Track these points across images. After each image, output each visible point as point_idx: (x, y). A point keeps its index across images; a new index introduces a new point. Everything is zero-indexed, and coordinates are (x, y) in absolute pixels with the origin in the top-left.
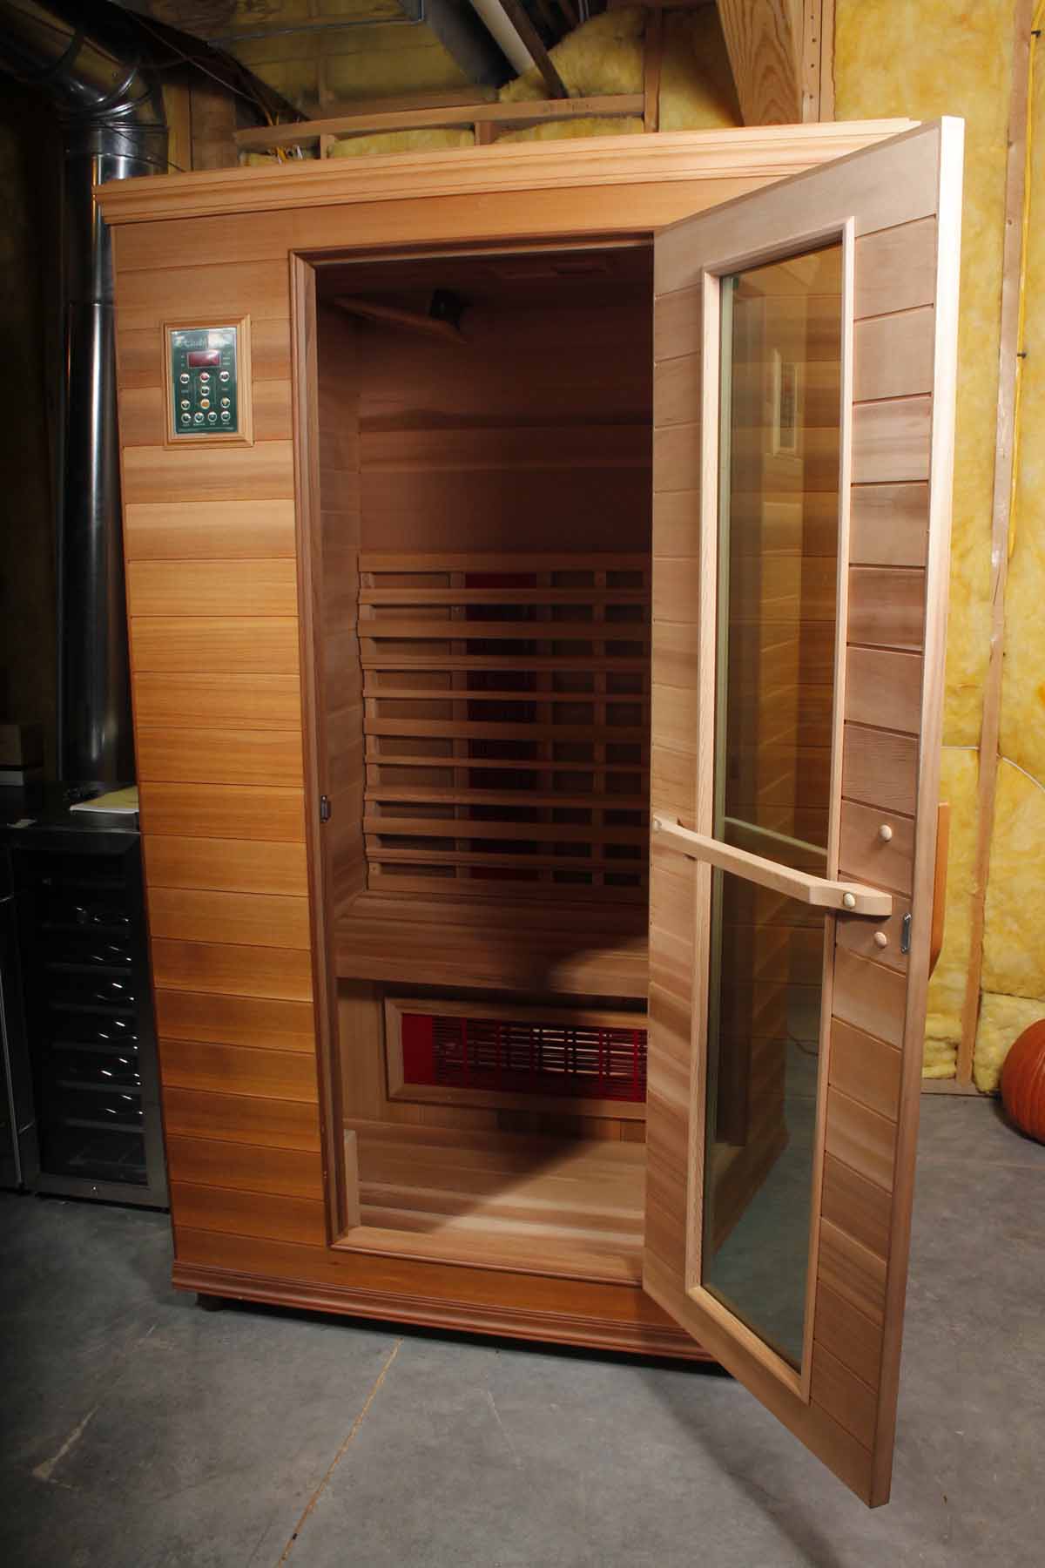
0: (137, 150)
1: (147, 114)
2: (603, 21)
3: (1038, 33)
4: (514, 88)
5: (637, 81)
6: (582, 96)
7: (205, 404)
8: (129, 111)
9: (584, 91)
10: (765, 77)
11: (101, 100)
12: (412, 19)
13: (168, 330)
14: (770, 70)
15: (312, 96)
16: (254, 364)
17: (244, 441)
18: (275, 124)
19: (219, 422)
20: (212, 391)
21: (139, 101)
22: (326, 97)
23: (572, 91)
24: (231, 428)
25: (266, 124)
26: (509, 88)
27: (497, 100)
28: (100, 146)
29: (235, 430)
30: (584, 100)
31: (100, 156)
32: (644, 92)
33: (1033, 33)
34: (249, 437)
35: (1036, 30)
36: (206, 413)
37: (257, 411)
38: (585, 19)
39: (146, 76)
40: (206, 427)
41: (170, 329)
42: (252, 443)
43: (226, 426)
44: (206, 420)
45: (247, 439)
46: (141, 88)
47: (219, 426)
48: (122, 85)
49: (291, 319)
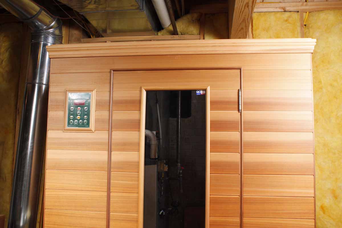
0: (54, 42)
1: (57, 32)
2: (189, 16)
3: (305, 25)
4: (163, 32)
5: (198, 31)
6: (182, 34)
7: (79, 117)
8: (53, 31)
9: (183, 34)
10: (240, 31)
11: (45, 27)
12: (140, 10)
13: (68, 92)
14: (242, 28)
15: (105, 31)
16: (97, 105)
17: (91, 130)
18: (93, 38)
19: (83, 124)
20: (81, 114)
21: (56, 28)
22: (109, 31)
23: (179, 33)
24: (87, 126)
25: (90, 37)
26: (161, 32)
27: (157, 35)
28: (42, 40)
29: (89, 126)
30: (182, 35)
31: (42, 43)
32: (200, 34)
33: (304, 25)
34: (93, 129)
35: (305, 24)
36: (79, 120)
37: (97, 121)
38: (183, 15)
39: (58, 22)
40: (78, 125)
41: (69, 92)
42: (94, 132)
43: (86, 125)
44: (78, 123)
45: (92, 130)
46: (56, 25)
47: (83, 125)
48: (51, 24)
49: (110, 91)
